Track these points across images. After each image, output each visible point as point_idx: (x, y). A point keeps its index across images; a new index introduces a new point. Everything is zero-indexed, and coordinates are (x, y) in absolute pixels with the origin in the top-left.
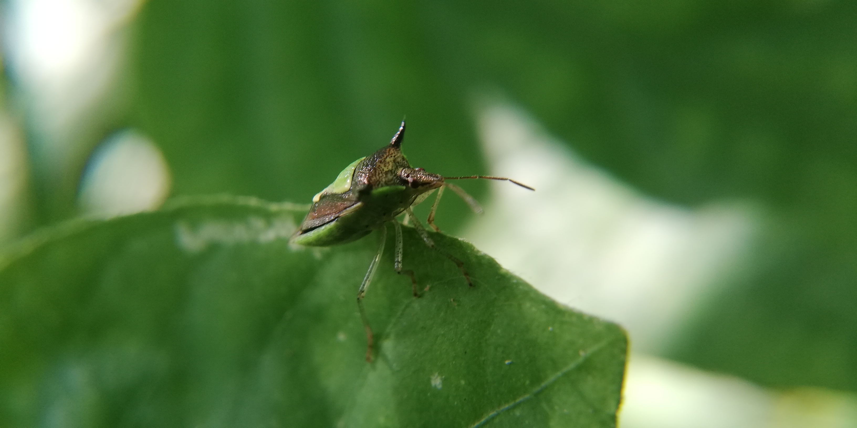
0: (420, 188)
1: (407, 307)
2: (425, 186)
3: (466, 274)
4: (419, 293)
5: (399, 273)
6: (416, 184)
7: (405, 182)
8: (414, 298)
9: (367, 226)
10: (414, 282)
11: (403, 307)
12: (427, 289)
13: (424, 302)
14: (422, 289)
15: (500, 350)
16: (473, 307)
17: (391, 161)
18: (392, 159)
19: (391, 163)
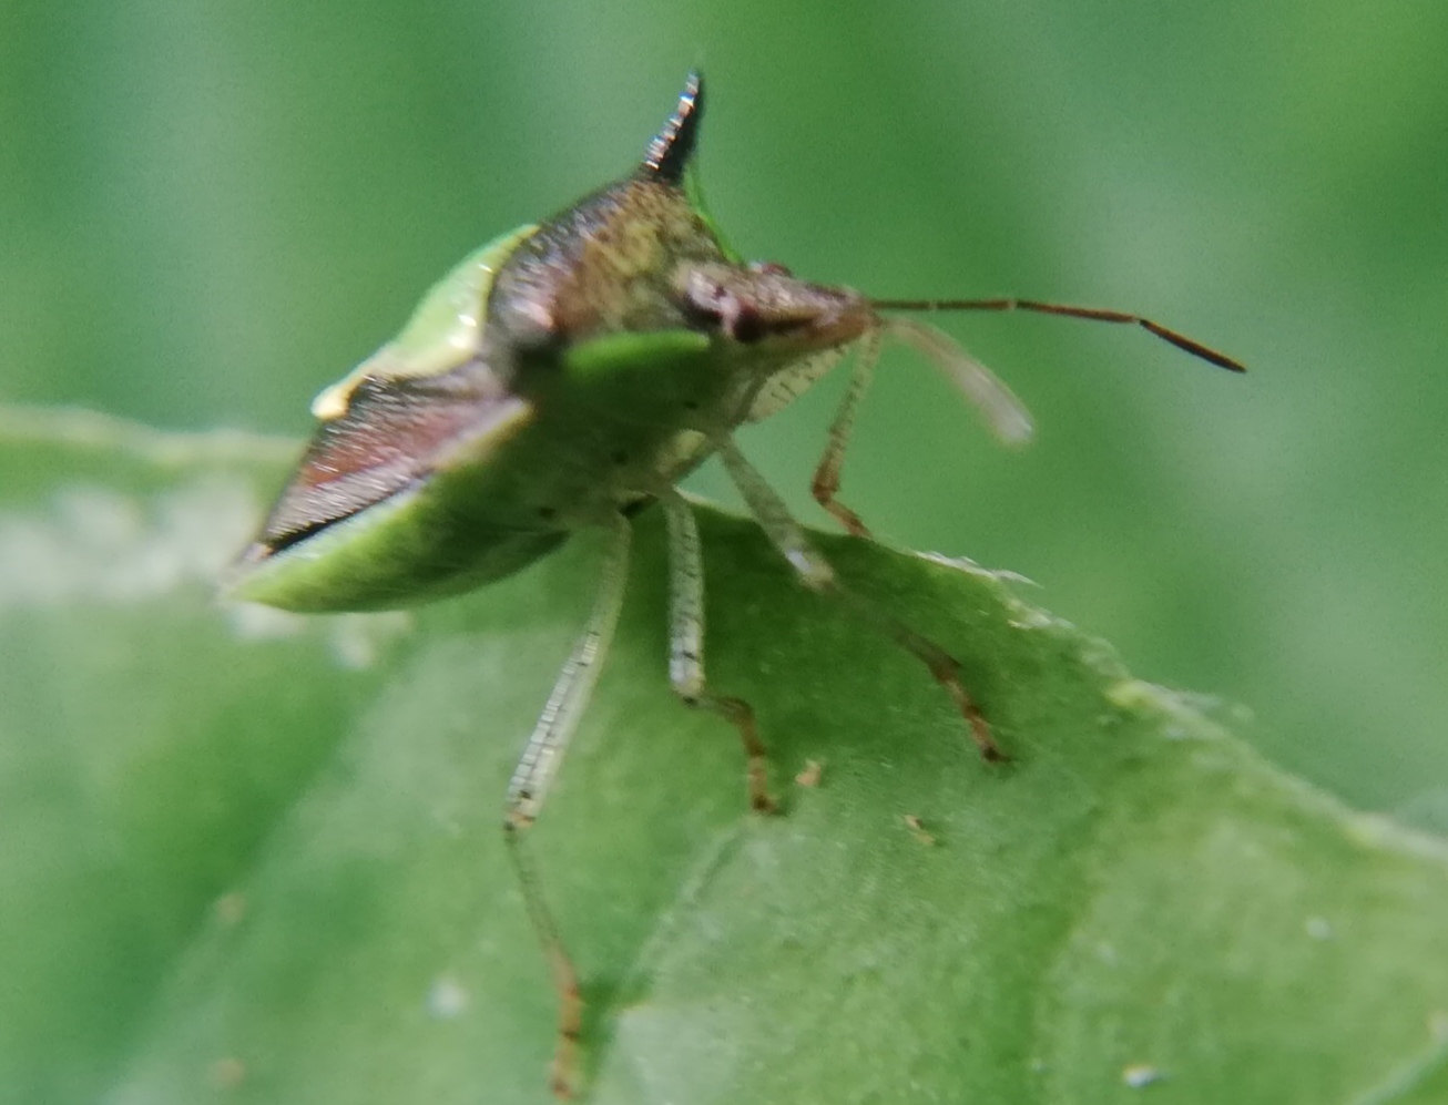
0: (770, 342)
1: (725, 857)
2: (792, 336)
3: (975, 709)
4: (773, 798)
5: (690, 701)
6: (752, 326)
7: (705, 319)
8: (753, 820)
9: (547, 513)
10: (755, 750)
11: (709, 857)
12: (807, 777)
13: (795, 833)
14: (786, 779)
15: (1110, 1027)
16: (1002, 849)
17: (647, 236)
18: (650, 227)
19: (645, 244)
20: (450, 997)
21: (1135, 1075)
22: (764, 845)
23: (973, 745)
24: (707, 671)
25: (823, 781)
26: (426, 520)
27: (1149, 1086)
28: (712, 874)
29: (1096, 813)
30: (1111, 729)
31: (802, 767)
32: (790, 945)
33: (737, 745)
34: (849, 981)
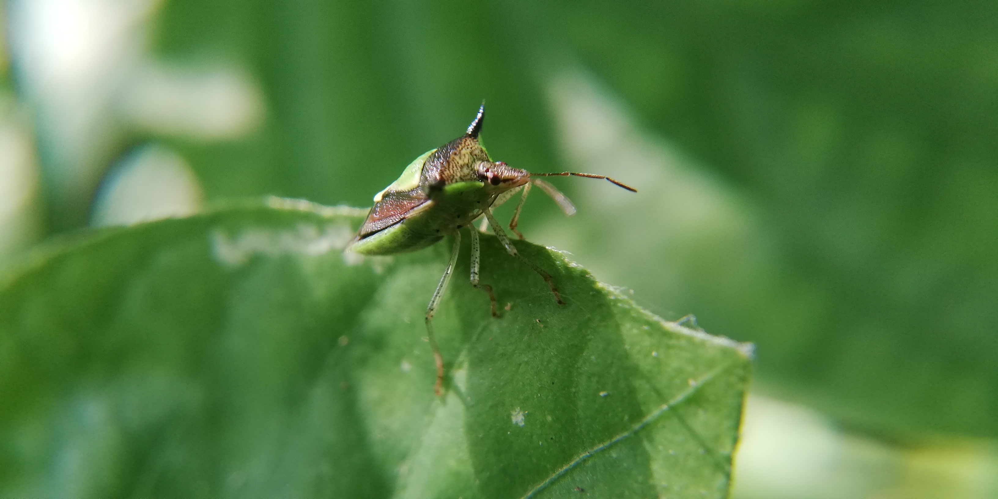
0: (501, 185)
1: (484, 329)
2: (507, 183)
3: (555, 290)
4: (498, 313)
5: (475, 286)
6: (496, 180)
7: (483, 178)
9: (438, 231)
10: (493, 299)
11: (479, 329)
12: (508, 307)
13: (504, 323)
14: (502, 307)
15: (594, 379)
16: (563, 329)
17: (467, 153)
18: (469, 151)
19: (467, 156)
20: (406, 366)
21: (602, 394)
22: (495, 327)
23: (555, 300)
24: (480, 277)
25: (512, 308)
26: (403, 232)
27: (605, 396)
28: (481, 333)
29: (589, 319)
30: (593, 296)
31: (507, 305)
32: (503, 355)
33: (488, 298)
34: (520, 365)
